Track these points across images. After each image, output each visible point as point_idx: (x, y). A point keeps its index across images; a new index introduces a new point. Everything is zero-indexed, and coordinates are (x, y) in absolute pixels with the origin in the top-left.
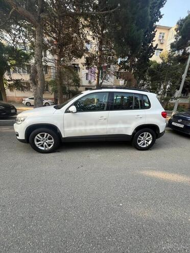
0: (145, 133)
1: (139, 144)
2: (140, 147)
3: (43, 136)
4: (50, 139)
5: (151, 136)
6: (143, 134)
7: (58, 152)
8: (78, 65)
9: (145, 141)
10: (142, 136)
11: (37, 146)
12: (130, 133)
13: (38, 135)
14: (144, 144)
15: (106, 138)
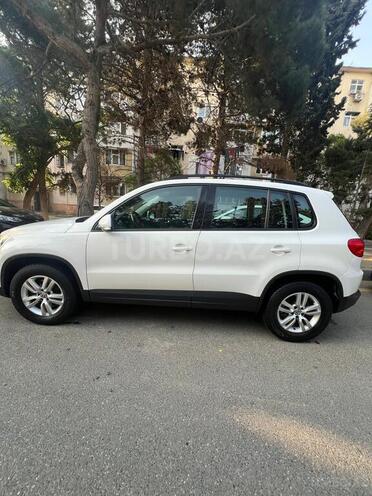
0: (299, 295)
1: (282, 322)
2: (286, 332)
3: (39, 282)
4: (55, 290)
5: (316, 304)
6: (295, 298)
7: (77, 323)
8: (181, 147)
9: (301, 318)
10: (292, 301)
11: (27, 304)
12: (256, 291)
13: (30, 280)
14: (296, 325)
15: (191, 299)
